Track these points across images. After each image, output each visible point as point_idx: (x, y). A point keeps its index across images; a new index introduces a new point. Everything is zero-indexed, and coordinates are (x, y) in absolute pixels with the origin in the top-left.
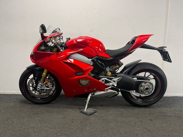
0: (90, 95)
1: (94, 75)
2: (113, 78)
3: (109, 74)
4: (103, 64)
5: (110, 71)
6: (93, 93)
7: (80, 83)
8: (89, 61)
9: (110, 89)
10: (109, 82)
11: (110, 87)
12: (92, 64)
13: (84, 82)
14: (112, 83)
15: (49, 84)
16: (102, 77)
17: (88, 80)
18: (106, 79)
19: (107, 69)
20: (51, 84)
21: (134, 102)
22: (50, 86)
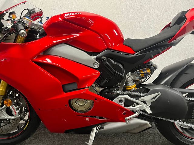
0: (95, 130)
1: (101, 89)
2: (142, 94)
4: (121, 66)
5: (134, 81)
6: (100, 127)
7: (72, 108)
9: (137, 117)
10: (132, 103)
11: (137, 114)
13: (81, 105)
14: (139, 106)
15: (13, 108)
16: (118, 92)
18: (127, 96)
19: (127, 77)
21: (182, 140)
22: (15, 113)
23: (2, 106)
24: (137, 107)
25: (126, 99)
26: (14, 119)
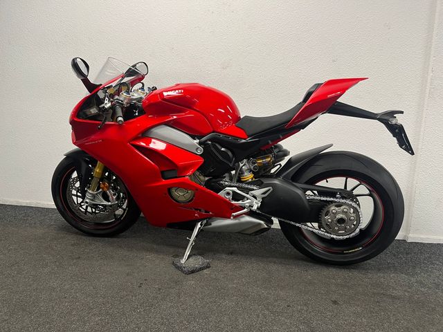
0: (199, 225)
1: (207, 179)
2: (255, 188)
3: (249, 176)
5: (250, 171)
6: (205, 221)
7: (172, 197)
8: (194, 145)
9: (245, 214)
10: (243, 198)
11: (245, 210)
12: (199, 152)
13: (181, 195)
14: (249, 201)
15: (110, 193)
16: (227, 183)
17: (190, 190)
18: (235, 189)
19: (241, 165)
20: (114, 195)
22: (113, 198)
23: (98, 190)
24: (247, 203)
25: (234, 192)
26: (111, 206)
